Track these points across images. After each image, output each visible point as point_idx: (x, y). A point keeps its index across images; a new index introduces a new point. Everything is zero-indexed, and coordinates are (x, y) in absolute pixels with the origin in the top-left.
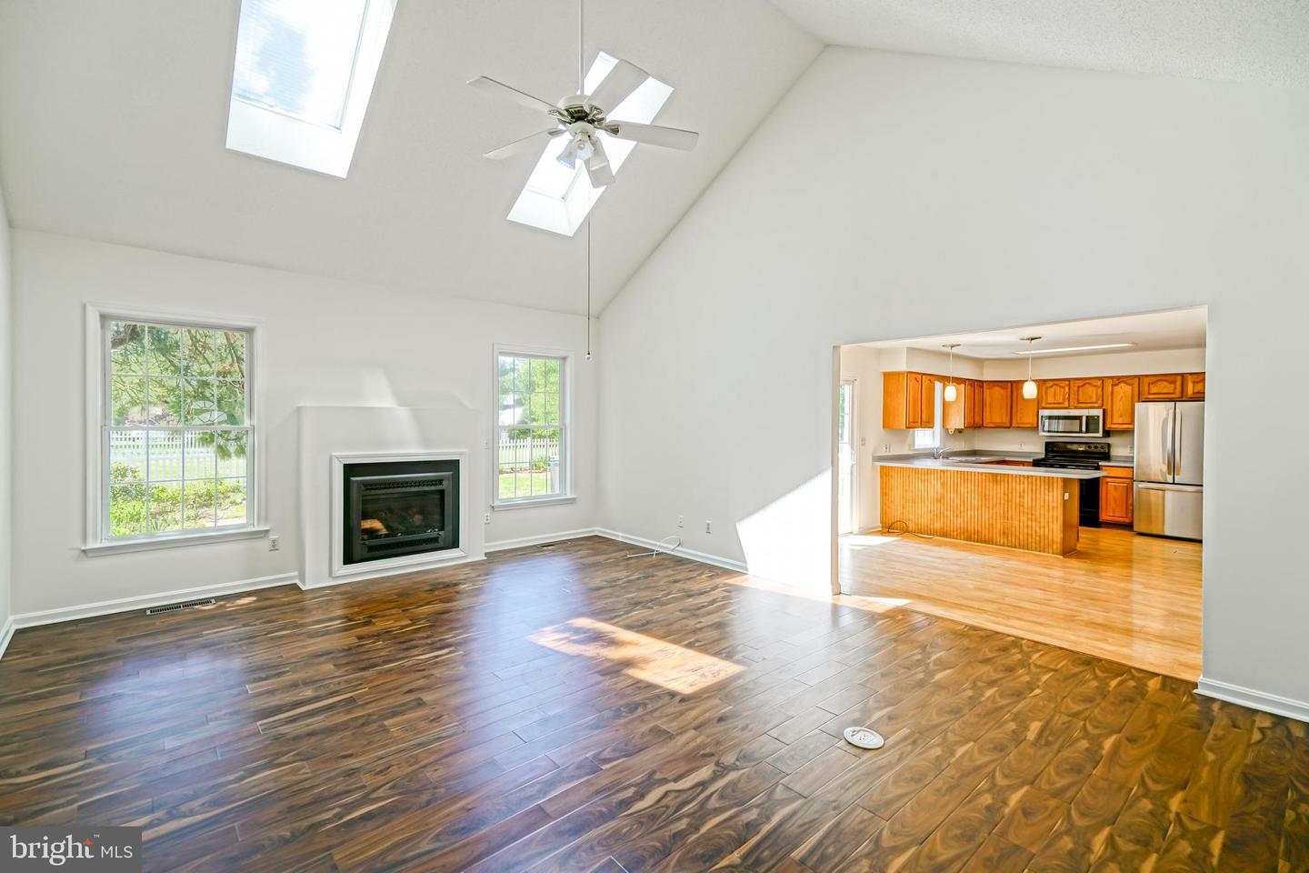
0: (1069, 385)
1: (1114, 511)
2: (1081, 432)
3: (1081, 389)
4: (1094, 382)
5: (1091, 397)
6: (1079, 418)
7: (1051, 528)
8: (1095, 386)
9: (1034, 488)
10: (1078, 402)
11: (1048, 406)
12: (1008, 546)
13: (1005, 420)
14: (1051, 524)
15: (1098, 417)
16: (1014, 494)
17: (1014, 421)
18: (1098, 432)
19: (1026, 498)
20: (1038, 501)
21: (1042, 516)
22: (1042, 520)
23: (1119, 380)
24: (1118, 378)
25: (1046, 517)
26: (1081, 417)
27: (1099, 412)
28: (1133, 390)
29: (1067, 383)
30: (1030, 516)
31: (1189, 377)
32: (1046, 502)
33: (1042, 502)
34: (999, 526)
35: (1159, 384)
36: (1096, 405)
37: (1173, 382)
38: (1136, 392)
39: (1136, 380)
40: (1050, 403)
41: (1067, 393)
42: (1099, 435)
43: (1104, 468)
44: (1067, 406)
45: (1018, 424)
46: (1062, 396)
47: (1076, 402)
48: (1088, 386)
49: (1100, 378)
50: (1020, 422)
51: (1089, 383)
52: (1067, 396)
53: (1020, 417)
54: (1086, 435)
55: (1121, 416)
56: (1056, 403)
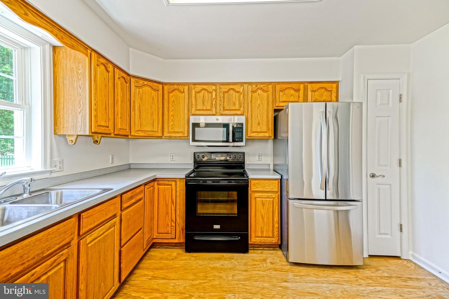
0: (216, 91)
1: (262, 232)
2: (227, 141)
3: (226, 95)
4: (237, 88)
5: (234, 104)
6: (227, 126)
8: (238, 92)
10: (224, 110)
11: (198, 112)
13: (157, 128)
15: (242, 124)
17: (166, 130)
18: (242, 141)
23: (257, 86)
24: (257, 84)
26: (229, 124)
27: (241, 120)
28: (268, 97)
29: (214, 87)
31: (309, 85)
35: (287, 91)
36: (239, 112)
37: (298, 90)
38: (271, 100)
39: (270, 86)
40: (199, 110)
41: (214, 98)
42: (242, 144)
43: (253, 182)
44: (214, 113)
45: (169, 132)
46: (209, 103)
47: (222, 109)
48: (231, 91)
49: (242, 84)
50: (171, 131)
51: (233, 89)
52: (214, 102)
53: (172, 126)
54: (232, 144)
55: (259, 124)
56: (205, 110)
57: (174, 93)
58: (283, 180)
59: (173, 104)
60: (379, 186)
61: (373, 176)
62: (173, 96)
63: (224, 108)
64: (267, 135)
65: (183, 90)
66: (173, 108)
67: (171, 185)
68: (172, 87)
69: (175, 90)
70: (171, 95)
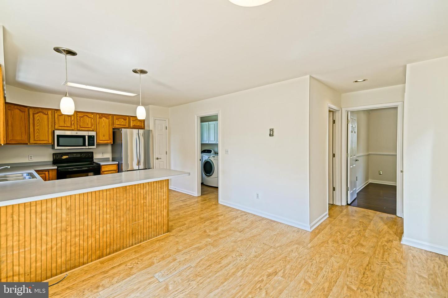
0: (74, 115)
2: (84, 145)
3: (82, 118)
4: (89, 115)
5: (88, 124)
6: (84, 137)
7: (162, 215)
8: (90, 118)
9: (153, 189)
11: (60, 128)
12: (135, 244)
14: (162, 212)
15: (94, 136)
16: (139, 198)
17: (31, 139)
19: (148, 198)
20: (155, 198)
21: (158, 209)
22: (158, 212)
23: (102, 115)
24: (102, 114)
25: (160, 208)
26: (85, 136)
27: (93, 133)
28: (109, 122)
30: (150, 212)
31: (131, 118)
32: (160, 197)
33: (157, 198)
34: (129, 230)
35: (120, 120)
36: (91, 129)
37: (125, 120)
38: (111, 123)
39: (110, 116)
40: (61, 126)
41: (73, 120)
42: (95, 147)
43: (103, 167)
44: (73, 129)
45: (35, 140)
46: (69, 123)
47: (79, 126)
48: (85, 117)
49: (92, 113)
50: (37, 139)
51: (87, 116)
52: (73, 123)
53: (37, 136)
54: (87, 147)
55: (104, 136)
56: (66, 127)
57: (39, 114)
58: (119, 164)
59: (38, 122)
60: (160, 163)
61: (157, 159)
62: (38, 116)
63: (80, 126)
64: (109, 142)
65: (47, 113)
66: (38, 124)
67: (45, 174)
68: (37, 111)
69: (40, 112)
70: (36, 116)
